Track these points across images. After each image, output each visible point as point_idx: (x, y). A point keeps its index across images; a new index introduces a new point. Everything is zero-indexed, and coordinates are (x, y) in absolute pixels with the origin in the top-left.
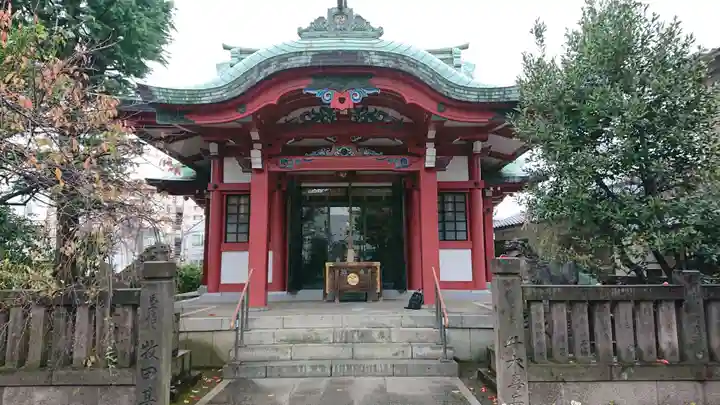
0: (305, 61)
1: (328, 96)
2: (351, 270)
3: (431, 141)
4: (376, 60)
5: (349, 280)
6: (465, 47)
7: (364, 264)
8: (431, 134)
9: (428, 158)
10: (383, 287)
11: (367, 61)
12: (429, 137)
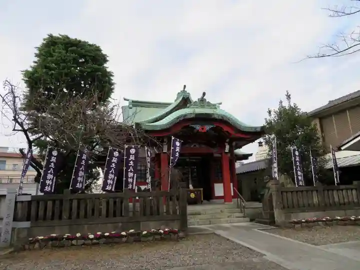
0: (193, 116)
1: (198, 127)
2: (192, 191)
3: (227, 142)
4: (216, 117)
5: (191, 196)
6: (221, 104)
7: (197, 189)
8: (228, 140)
9: (226, 149)
10: (204, 199)
11: (213, 117)
12: (227, 141)
